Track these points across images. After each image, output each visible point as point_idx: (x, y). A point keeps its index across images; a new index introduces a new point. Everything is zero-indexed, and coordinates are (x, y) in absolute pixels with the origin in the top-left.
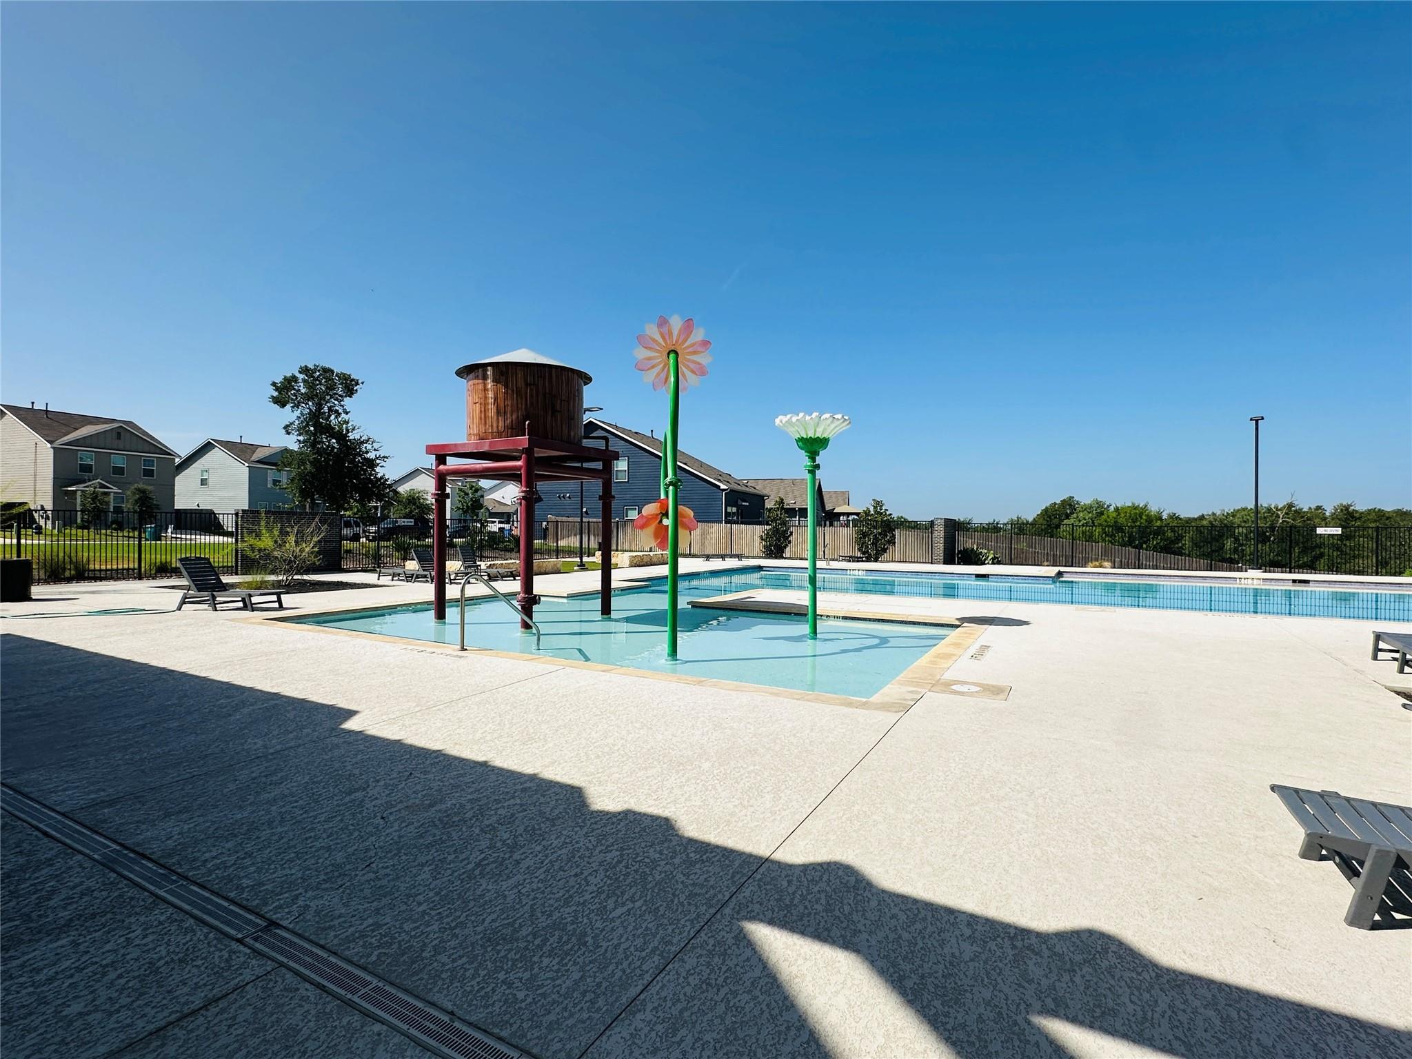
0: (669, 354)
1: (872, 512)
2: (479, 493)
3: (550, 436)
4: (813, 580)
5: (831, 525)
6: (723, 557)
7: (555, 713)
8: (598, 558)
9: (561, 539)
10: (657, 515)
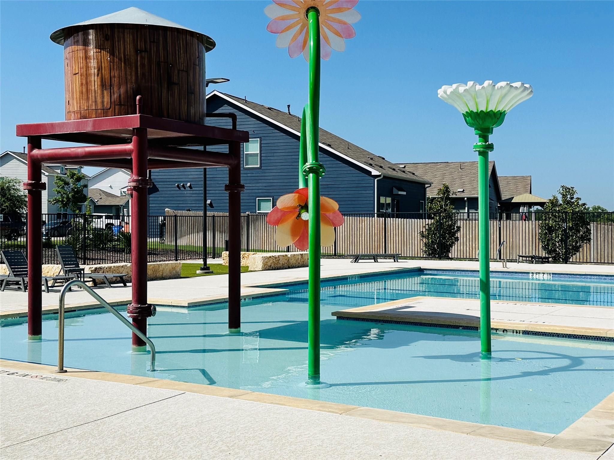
0: (307, 11)
1: (561, 202)
2: (82, 183)
3: (165, 114)
4: (485, 286)
5: (508, 218)
6: (375, 258)
7: (172, 449)
8: (224, 259)
9: (181, 236)
10: (295, 208)
